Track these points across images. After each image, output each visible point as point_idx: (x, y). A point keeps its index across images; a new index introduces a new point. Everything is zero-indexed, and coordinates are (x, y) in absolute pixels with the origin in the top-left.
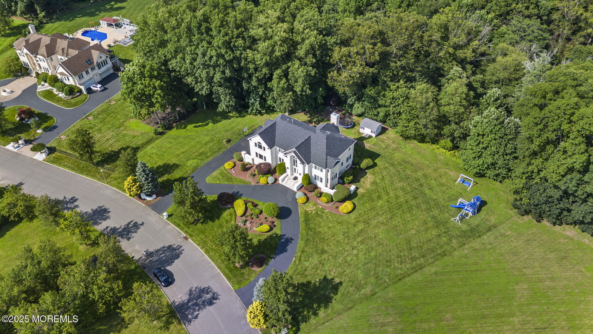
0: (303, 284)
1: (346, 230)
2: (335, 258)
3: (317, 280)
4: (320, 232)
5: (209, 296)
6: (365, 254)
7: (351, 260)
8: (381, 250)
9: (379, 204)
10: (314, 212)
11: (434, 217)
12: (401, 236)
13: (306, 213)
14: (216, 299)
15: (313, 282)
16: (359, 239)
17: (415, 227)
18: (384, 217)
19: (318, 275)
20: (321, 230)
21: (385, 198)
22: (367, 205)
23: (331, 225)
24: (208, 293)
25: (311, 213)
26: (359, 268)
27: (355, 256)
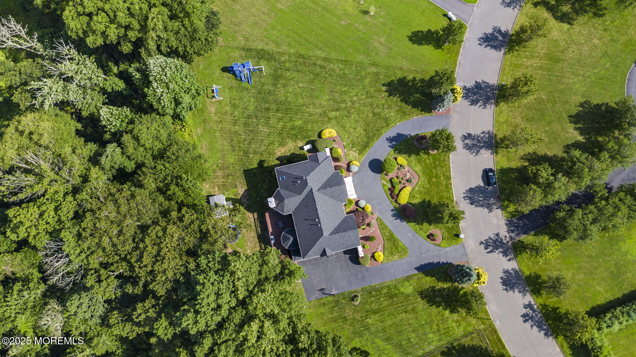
0: (406, 103)
1: (345, 118)
2: (371, 105)
3: (395, 98)
4: (364, 130)
5: (467, 141)
6: (350, 92)
7: (362, 95)
8: (338, 87)
9: (300, 122)
10: (354, 149)
11: (274, 85)
12: (313, 87)
13: (361, 153)
14: (464, 136)
15: (399, 99)
16: (343, 105)
17: (296, 87)
18: (308, 110)
19: (392, 102)
20: (362, 131)
21: (289, 125)
22: (309, 127)
23: (352, 130)
24: (467, 144)
25: (356, 150)
26: (363, 86)
27: (358, 95)
